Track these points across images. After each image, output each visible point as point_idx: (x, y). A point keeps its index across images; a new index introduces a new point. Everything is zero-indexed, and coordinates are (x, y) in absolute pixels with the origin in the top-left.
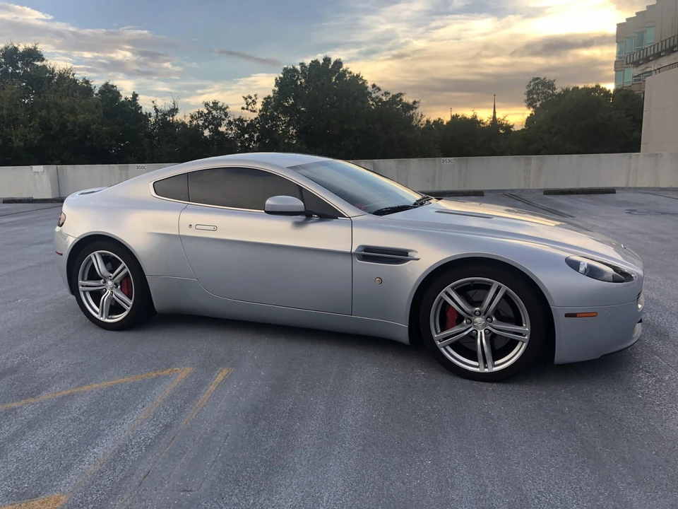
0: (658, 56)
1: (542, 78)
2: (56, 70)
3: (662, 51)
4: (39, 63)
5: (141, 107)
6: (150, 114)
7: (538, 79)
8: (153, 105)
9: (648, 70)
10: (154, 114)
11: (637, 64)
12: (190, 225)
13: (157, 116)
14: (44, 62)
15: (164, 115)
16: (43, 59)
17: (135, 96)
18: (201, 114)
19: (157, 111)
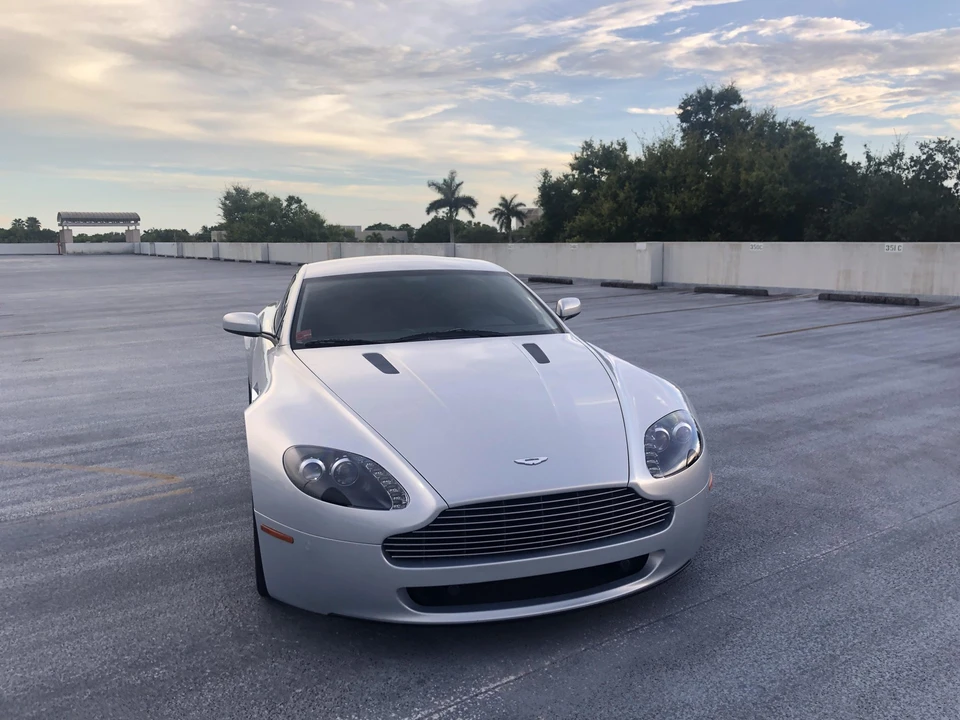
2: (753, 114)
4: (735, 107)
5: (846, 155)
6: (859, 163)
8: (865, 150)
10: (864, 163)
13: (869, 166)
14: (742, 105)
15: (880, 164)
16: (741, 101)
17: (838, 139)
18: (915, 161)
19: (869, 158)
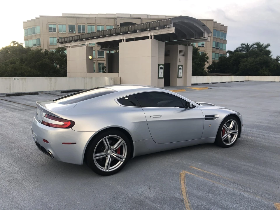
0: (71, 41)
1: (17, 42)
3: (73, 40)
7: (15, 42)
9: (66, 46)
11: (62, 43)
12: (151, 116)
